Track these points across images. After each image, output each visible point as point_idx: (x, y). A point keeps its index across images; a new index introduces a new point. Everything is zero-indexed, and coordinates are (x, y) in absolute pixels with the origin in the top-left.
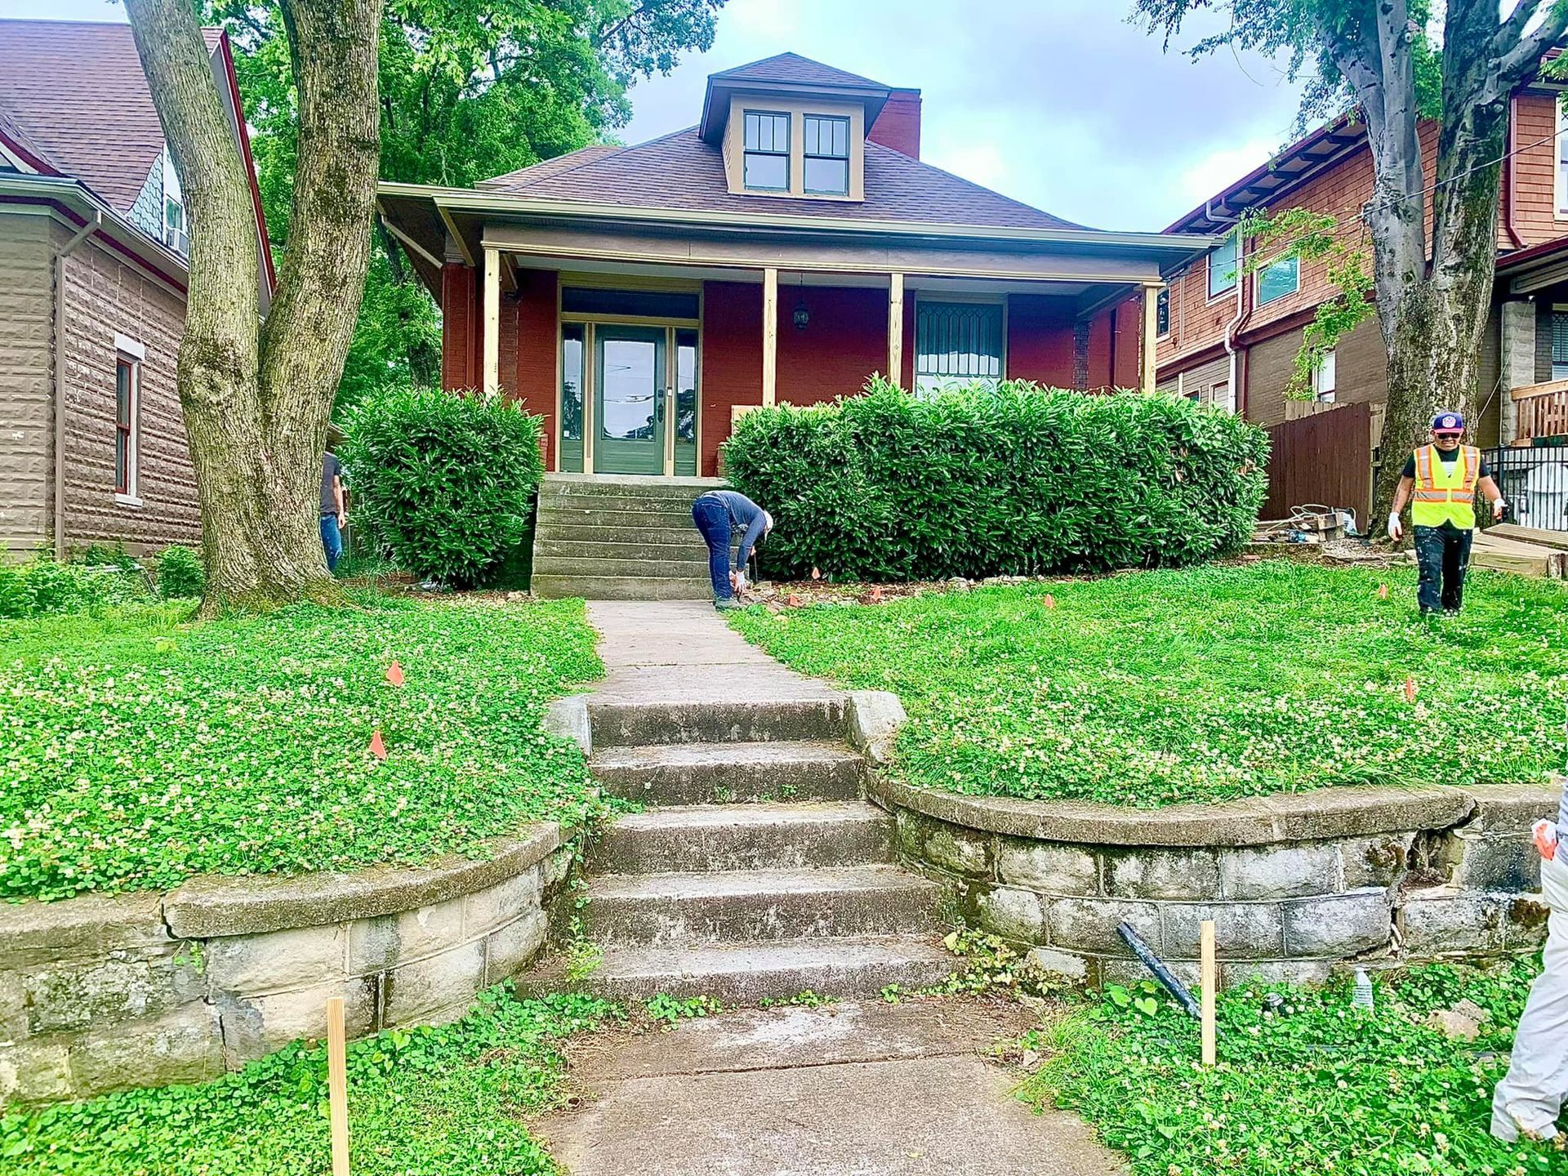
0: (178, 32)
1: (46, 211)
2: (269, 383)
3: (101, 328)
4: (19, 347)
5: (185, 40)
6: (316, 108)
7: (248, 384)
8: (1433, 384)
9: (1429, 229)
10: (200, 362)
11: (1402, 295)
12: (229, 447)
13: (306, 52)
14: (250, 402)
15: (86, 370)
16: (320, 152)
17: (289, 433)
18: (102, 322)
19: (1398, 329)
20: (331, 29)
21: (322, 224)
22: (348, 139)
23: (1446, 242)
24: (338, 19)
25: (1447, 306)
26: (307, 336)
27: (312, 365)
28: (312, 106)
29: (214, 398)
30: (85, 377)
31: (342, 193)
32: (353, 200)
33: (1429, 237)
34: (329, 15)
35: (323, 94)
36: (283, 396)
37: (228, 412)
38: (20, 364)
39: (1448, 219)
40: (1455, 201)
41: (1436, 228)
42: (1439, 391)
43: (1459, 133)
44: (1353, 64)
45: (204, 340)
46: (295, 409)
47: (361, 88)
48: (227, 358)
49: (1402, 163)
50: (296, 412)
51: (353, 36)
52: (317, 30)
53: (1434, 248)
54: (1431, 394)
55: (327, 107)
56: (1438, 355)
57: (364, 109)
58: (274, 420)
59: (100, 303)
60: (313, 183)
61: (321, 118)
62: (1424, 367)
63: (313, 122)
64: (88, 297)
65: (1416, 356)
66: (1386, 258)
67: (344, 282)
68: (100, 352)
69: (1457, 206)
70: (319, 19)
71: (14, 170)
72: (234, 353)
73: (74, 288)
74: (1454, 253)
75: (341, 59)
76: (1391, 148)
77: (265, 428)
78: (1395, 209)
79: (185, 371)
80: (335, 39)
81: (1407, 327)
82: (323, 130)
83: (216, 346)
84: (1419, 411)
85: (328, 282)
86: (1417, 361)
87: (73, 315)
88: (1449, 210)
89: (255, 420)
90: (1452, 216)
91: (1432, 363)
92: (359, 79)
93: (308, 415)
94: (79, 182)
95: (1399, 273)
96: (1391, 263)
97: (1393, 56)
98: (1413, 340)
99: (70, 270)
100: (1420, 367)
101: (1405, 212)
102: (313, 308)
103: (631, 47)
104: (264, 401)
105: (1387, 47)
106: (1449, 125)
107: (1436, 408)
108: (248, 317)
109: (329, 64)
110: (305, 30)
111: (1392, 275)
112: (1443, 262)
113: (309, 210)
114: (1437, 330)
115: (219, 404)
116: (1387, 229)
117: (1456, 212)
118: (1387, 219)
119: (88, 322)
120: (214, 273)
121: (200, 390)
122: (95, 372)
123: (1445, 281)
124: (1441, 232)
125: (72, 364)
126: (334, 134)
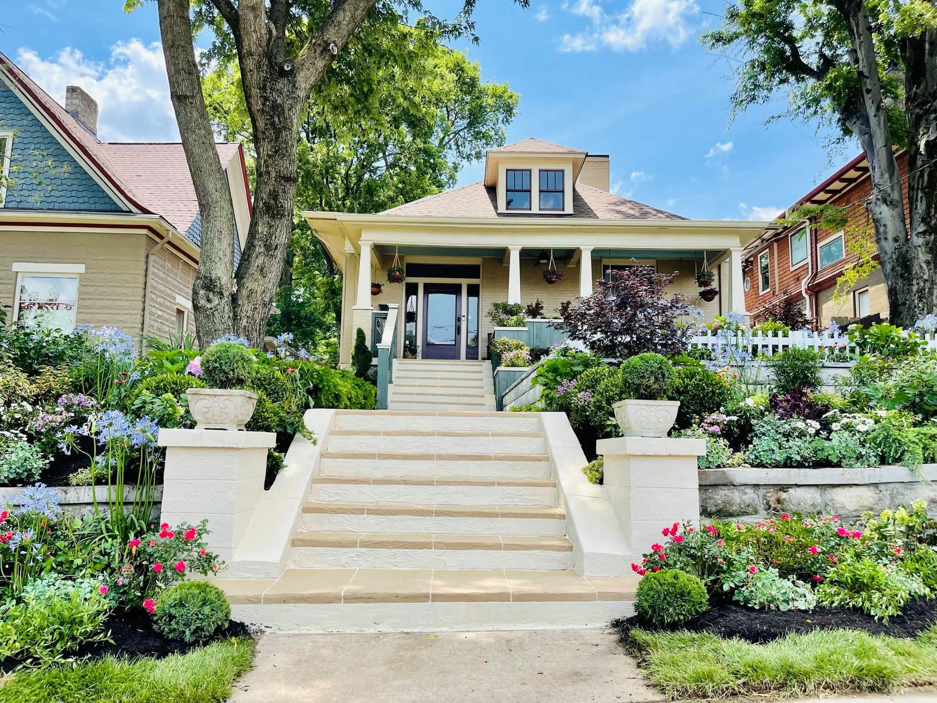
0: (199, 129)
1: (145, 231)
2: (237, 299)
3: (169, 292)
4: (127, 300)
5: (203, 132)
6: (265, 162)
7: (226, 299)
8: (916, 301)
9: (907, 212)
10: (203, 288)
11: (893, 250)
12: (215, 330)
13: (260, 135)
14: (227, 308)
15: (160, 313)
16: (266, 183)
17: (246, 324)
18: (170, 289)
19: (892, 270)
20: (273, 124)
21: (266, 218)
22: (280, 177)
23: (917, 218)
24: (276, 119)
25: (921, 255)
26: (257, 275)
27: (260, 289)
28: (263, 161)
29: (209, 306)
30: (159, 316)
31: (276, 204)
32: (282, 206)
33: (907, 216)
34: (272, 117)
35: (268, 155)
36: (244, 305)
37: (216, 313)
38: (127, 309)
39: (916, 205)
40: (920, 195)
41: (911, 211)
42: (920, 305)
43: (919, 157)
44: (855, 123)
45: (206, 277)
46: (249, 312)
47: (287, 152)
48: (217, 286)
49: (887, 176)
50: (250, 313)
51: (283, 127)
52: (266, 124)
53: (911, 223)
54: (915, 307)
55: (270, 161)
56: (918, 284)
57: (288, 162)
58: (239, 317)
59: (169, 279)
60: (262, 199)
61: (267, 166)
62: (910, 291)
63: (263, 169)
64: (163, 276)
65: (904, 285)
66: (882, 229)
67: (276, 248)
68: (168, 304)
69: (921, 198)
70: (267, 119)
71: (130, 212)
72: (220, 283)
73: (156, 271)
74: (922, 224)
75: (277, 138)
76: (880, 167)
77: (234, 321)
78: (885, 201)
79: (195, 293)
80: (274, 128)
81: (897, 268)
82: (268, 173)
83: (211, 280)
84: (909, 317)
85: (268, 247)
86: (905, 288)
87: (155, 284)
88: (917, 200)
89: (229, 317)
90: (919, 204)
91: (915, 288)
92: (286, 147)
93: (256, 316)
94: (161, 216)
95: (890, 236)
96: (885, 232)
97: (875, 116)
98: (902, 276)
99: (155, 261)
100: (907, 292)
101: (891, 202)
102: (260, 261)
103: (460, 148)
104: (234, 308)
105: (871, 110)
106: (913, 152)
107: (919, 315)
108: (228, 265)
109: (271, 140)
110: (261, 124)
111: (886, 239)
112: (916, 230)
113: (260, 212)
114: (916, 269)
115: (211, 309)
116: (881, 213)
117: (921, 201)
118: (880, 207)
119: (162, 288)
120: (212, 244)
121: (202, 302)
122: (165, 314)
123: (919, 241)
124: (914, 213)
125: (153, 309)
126: (273, 174)
